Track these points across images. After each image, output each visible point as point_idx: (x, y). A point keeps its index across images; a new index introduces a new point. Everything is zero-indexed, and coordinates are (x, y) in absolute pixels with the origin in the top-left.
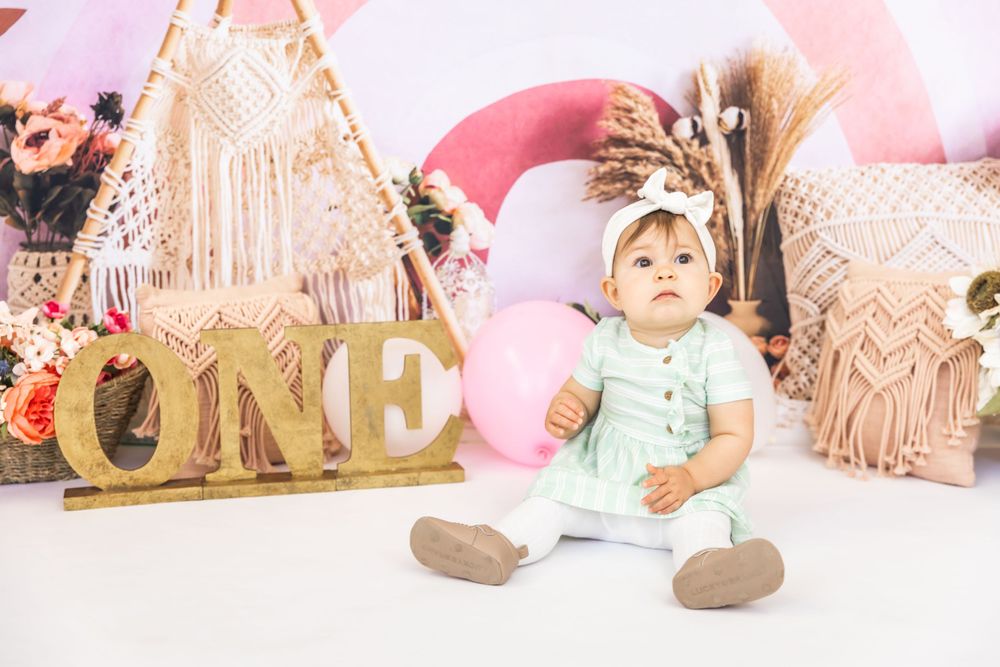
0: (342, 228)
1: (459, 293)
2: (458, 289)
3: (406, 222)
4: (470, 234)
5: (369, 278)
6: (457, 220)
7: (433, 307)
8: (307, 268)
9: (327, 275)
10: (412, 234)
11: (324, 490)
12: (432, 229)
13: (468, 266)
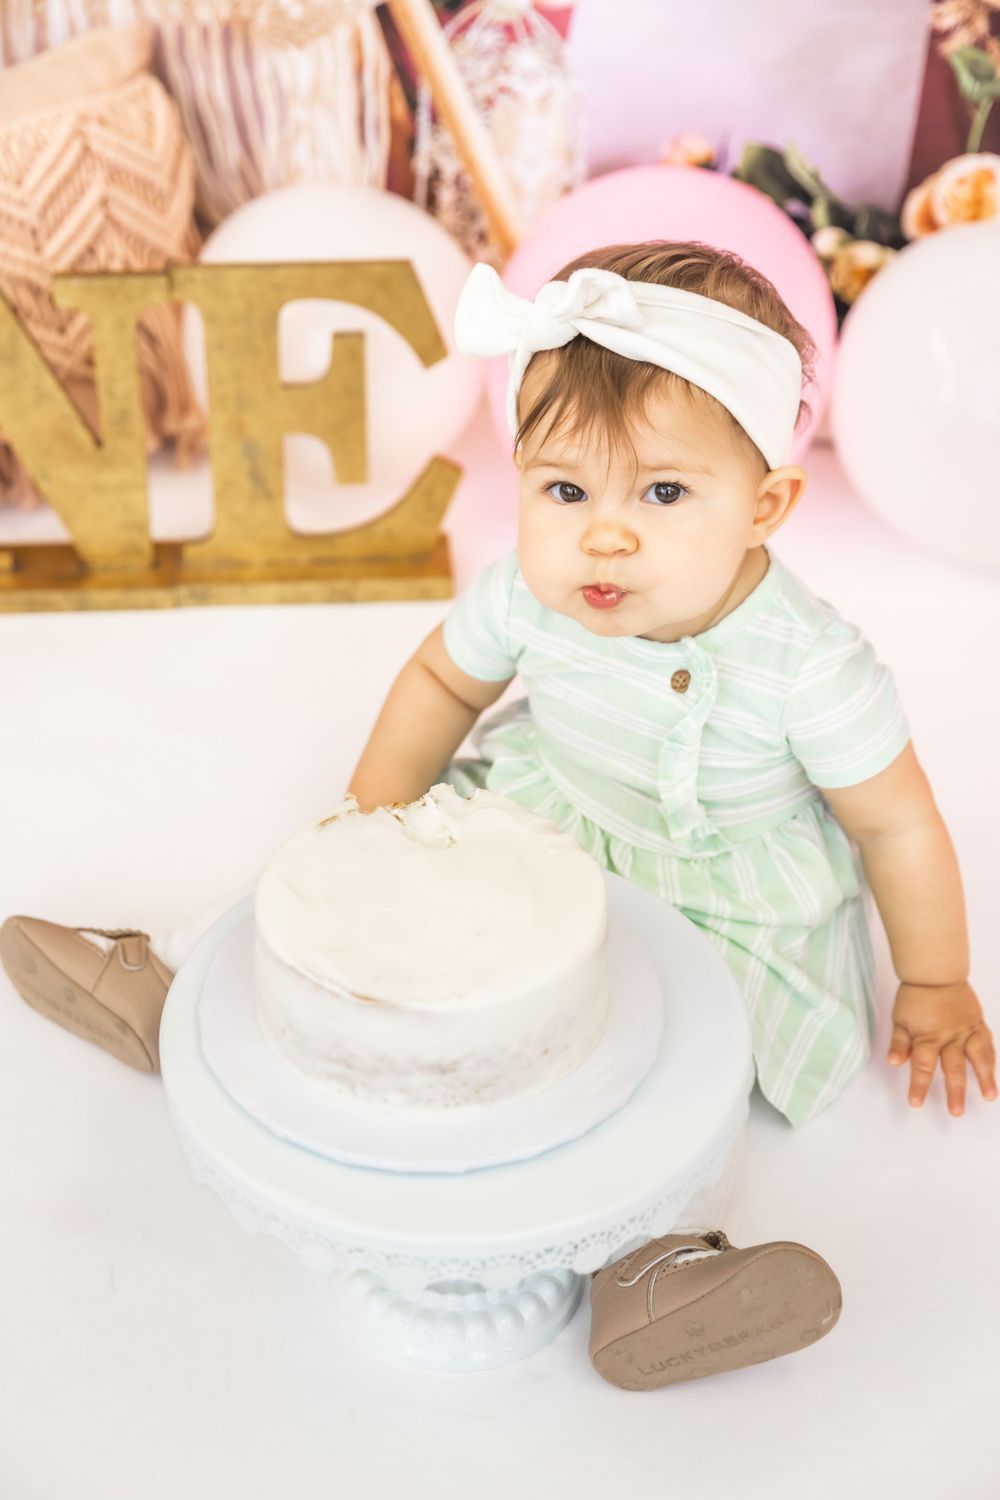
1: (503, 101)
2: (503, 90)
7: (444, 120)
8: (163, 11)
9: (205, 33)
13: (525, 40)
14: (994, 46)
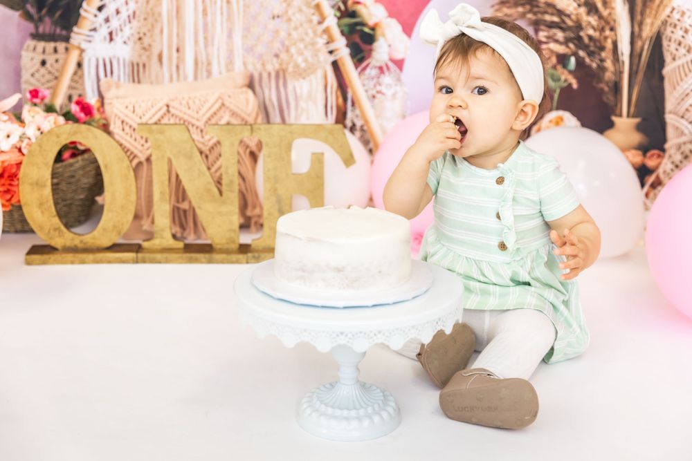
0: (283, 34)
1: (378, 96)
2: (378, 92)
3: (336, 32)
4: (390, 46)
5: (304, 78)
6: (378, 32)
7: (356, 105)
8: (254, 67)
9: (269, 75)
10: (341, 43)
11: (237, 262)
12: (357, 39)
13: (387, 73)
14: (559, 67)
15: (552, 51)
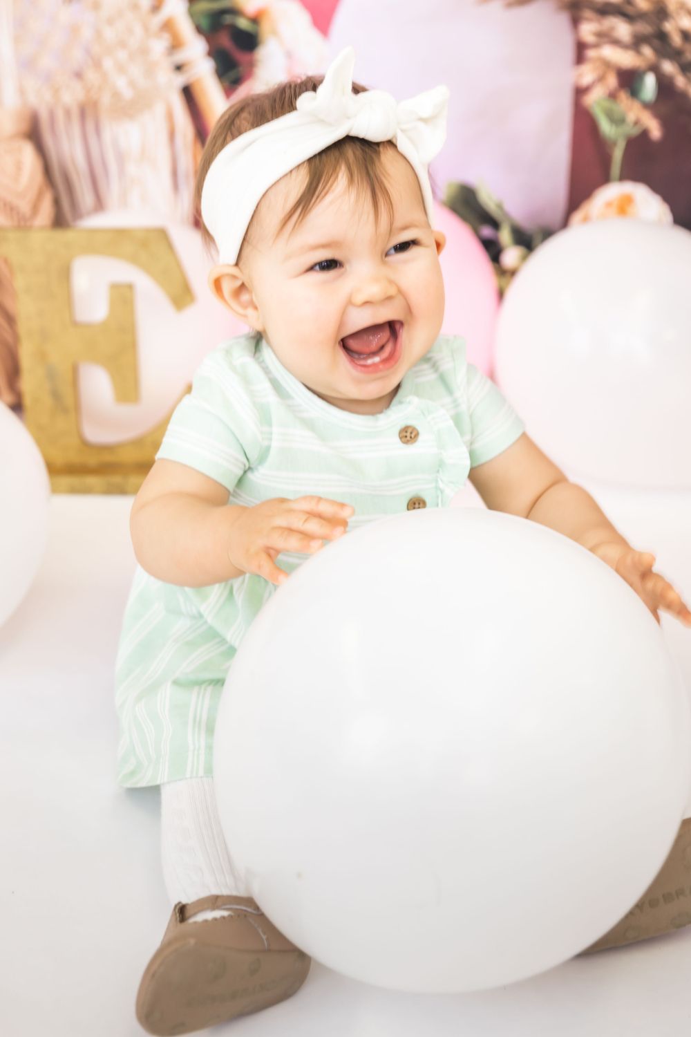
0: (87, 33)
3: (186, 28)
4: (289, 54)
5: (131, 118)
6: (265, 29)
10: (196, 50)
12: (225, 41)
14: (623, 96)
15: (607, 64)
